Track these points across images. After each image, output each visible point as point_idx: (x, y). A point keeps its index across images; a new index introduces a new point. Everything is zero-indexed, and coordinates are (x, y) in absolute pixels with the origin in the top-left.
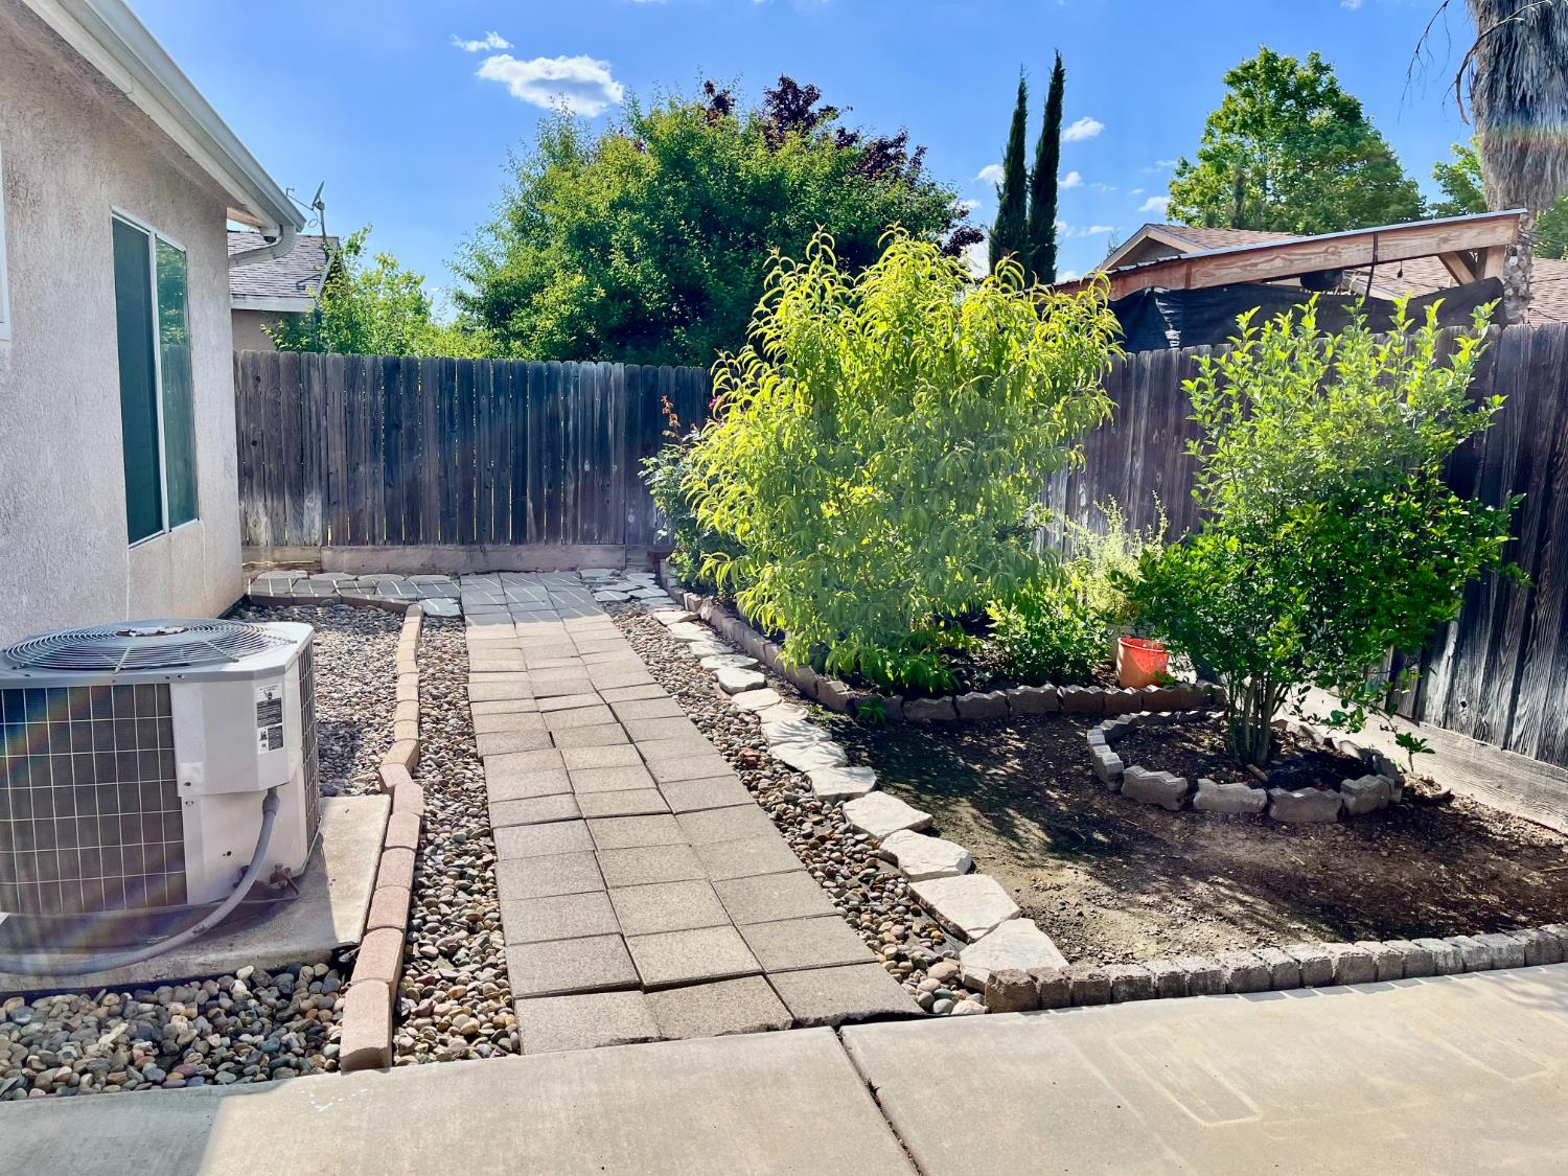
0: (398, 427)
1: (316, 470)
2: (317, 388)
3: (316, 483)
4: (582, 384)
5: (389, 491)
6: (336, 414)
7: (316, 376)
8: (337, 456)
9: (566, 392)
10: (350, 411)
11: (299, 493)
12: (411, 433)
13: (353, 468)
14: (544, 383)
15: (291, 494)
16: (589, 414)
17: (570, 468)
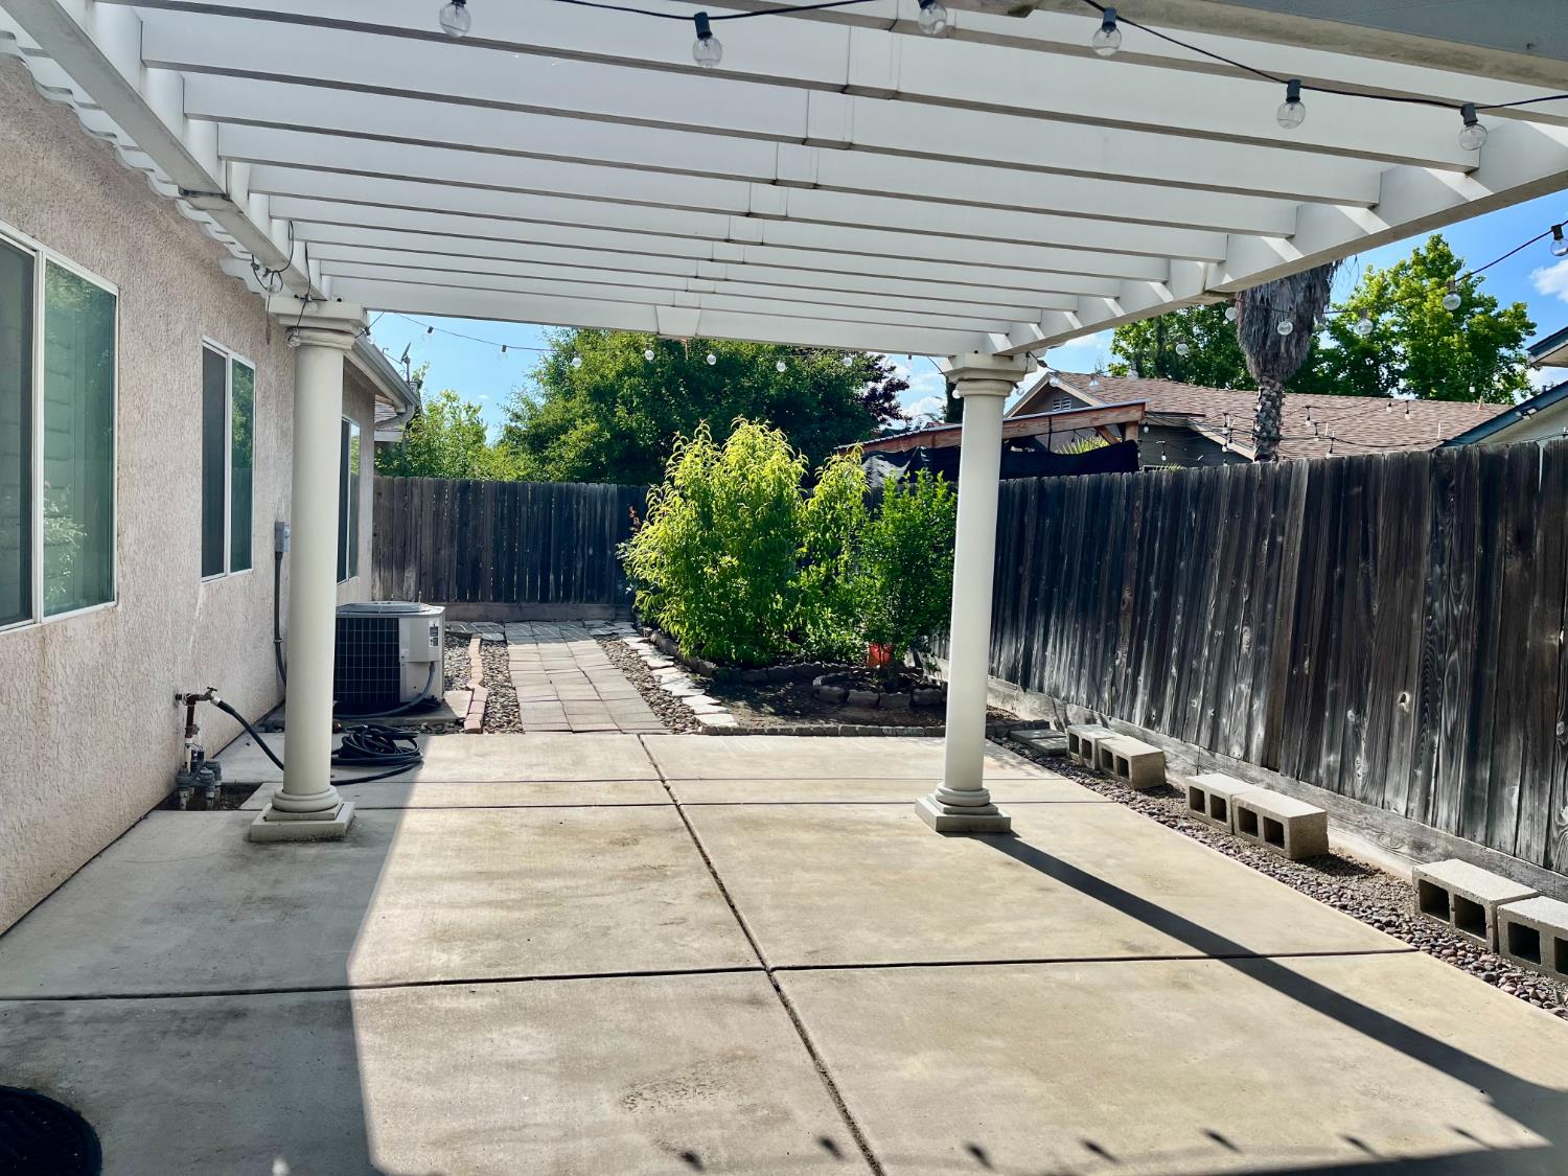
0: (467, 525)
1: (413, 553)
2: (416, 500)
3: (413, 559)
4: (590, 499)
5: (460, 567)
6: (428, 517)
7: (416, 491)
8: (427, 545)
9: (578, 503)
10: (437, 515)
11: (402, 568)
12: (476, 530)
13: (437, 551)
14: (565, 498)
15: (396, 568)
16: (593, 518)
17: (580, 554)
